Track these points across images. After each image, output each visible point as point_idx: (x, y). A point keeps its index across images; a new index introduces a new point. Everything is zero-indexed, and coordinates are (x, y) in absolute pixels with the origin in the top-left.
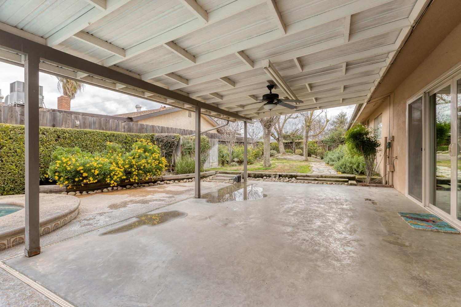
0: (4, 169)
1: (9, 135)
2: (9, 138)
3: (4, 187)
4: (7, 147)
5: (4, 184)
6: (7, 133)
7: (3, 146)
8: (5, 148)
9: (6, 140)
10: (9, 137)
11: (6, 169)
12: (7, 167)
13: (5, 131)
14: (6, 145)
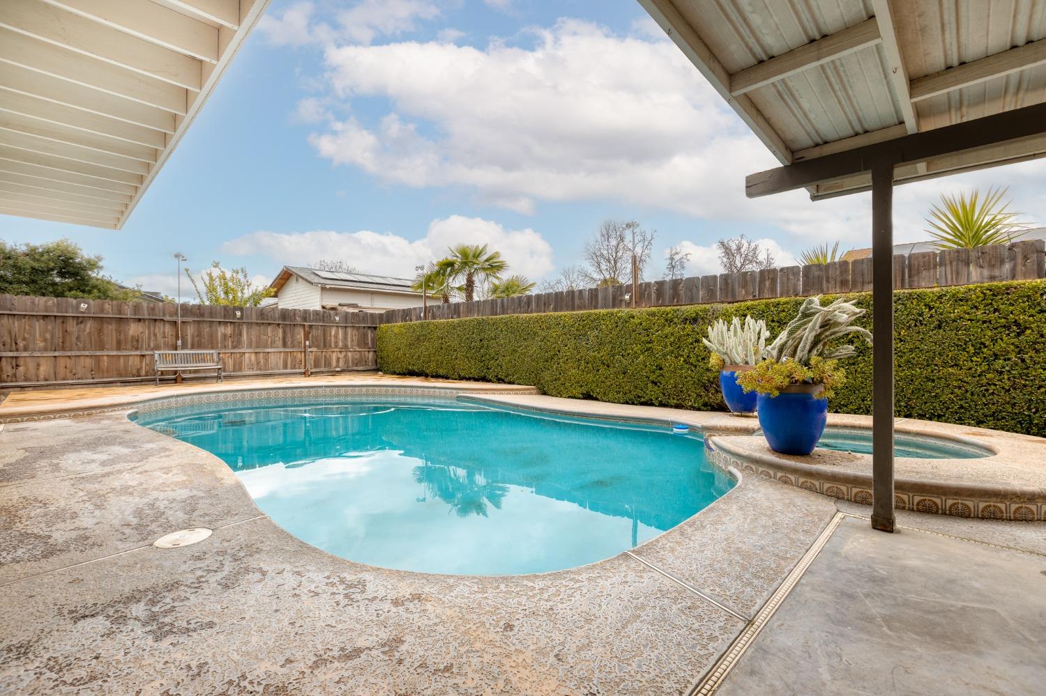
0: (1029, 377)
1: (1039, 304)
2: (1040, 310)
3: (1029, 416)
4: (1033, 331)
5: (1029, 409)
6: (1035, 300)
7: (1026, 328)
8: (1028, 332)
9: (1032, 316)
10: (1039, 308)
11: (1032, 378)
12: (1034, 373)
13: (1029, 297)
14: (1032, 326)
